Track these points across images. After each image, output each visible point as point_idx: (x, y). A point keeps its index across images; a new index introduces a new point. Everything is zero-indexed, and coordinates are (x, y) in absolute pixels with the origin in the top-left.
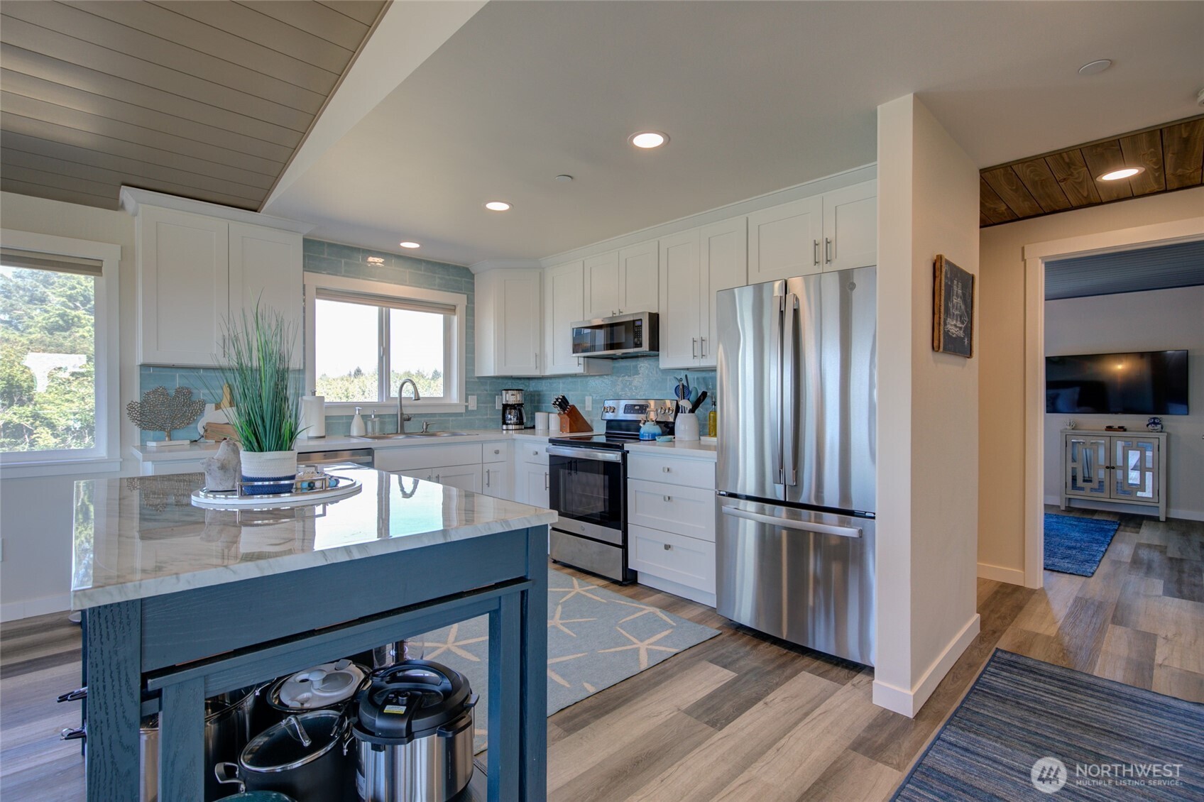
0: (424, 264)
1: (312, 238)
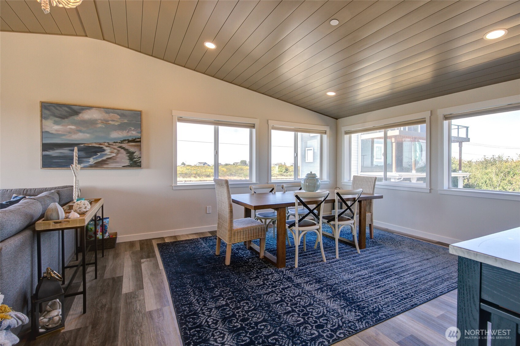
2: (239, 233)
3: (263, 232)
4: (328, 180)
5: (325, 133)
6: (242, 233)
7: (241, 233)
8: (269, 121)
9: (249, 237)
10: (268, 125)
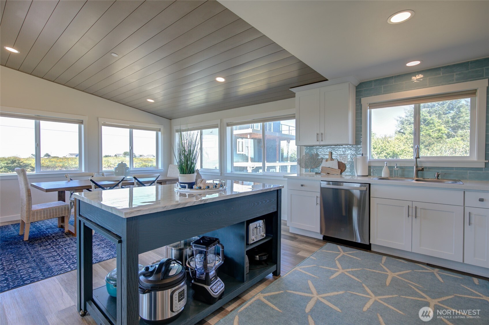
0: (442, 69)
1: (369, 80)
2: (39, 213)
3: (66, 211)
4: (163, 169)
5: (160, 130)
6: (42, 212)
7: (41, 214)
8: (99, 118)
9: (51, 216)
10: (99, 122)
